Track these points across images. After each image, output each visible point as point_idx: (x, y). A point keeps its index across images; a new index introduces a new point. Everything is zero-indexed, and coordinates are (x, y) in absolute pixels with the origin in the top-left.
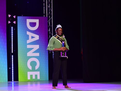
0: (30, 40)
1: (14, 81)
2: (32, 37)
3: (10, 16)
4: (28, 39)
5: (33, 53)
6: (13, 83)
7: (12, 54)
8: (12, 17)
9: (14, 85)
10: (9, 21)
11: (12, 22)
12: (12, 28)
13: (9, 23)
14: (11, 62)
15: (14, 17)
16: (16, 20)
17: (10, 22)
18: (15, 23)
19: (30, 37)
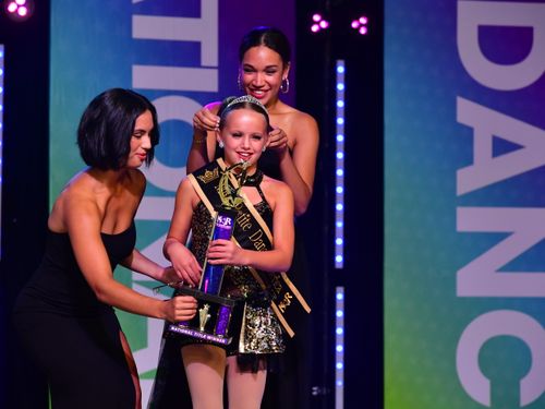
0: (484, 171)
2: (502, 147)
4: (469, 160)
5: (501, 270)
7: (338, 277)
10: (316, 18)
12: (341, 69)
13: (315, 28)
14: (325, 337)
17: (324, 24)
18: (363, 31)
19: (482, 146)
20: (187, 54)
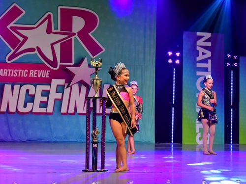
1: (233, 143)
3: (229, 56)
6: (231, 146)
8: (232, 57)
9: (232, 149)
11: (232, 64)
12: (232, 72)
14: (229, 117)
15: (235, 57)
16: (237, 61)
17: (229, 64)
18: (236, 66)
20: (206, 70)
